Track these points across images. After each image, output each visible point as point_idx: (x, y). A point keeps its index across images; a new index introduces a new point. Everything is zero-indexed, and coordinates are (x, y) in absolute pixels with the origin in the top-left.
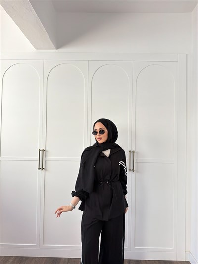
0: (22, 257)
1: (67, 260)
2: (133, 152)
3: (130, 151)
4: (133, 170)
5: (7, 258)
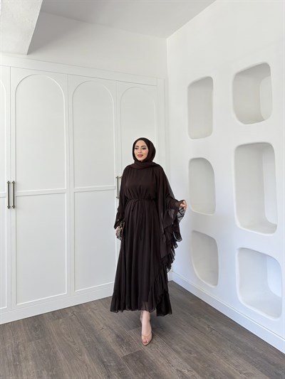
3: (117, 178)
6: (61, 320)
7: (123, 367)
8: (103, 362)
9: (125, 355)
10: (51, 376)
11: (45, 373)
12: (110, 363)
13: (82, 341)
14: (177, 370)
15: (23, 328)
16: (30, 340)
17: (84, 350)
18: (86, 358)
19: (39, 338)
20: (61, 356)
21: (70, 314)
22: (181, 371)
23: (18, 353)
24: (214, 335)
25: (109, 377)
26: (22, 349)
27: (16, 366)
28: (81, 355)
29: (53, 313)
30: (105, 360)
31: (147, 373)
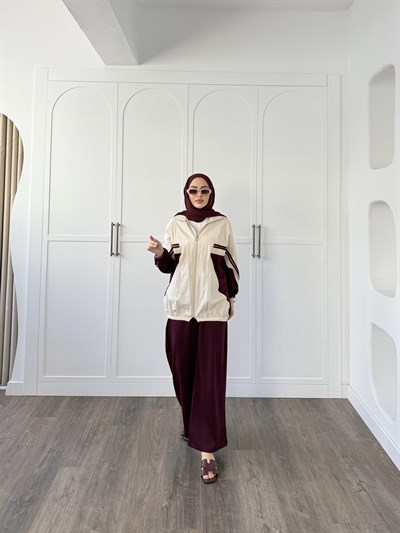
6: (162, 410)
7: (196, 492)
8: (176, 477)
10: (110, 472)
11: (107, 465)
12: (183, 481)
13: (169, 443)
14: (265, 525)
15: (116, 408)
16: (115, 423)
17: (164, 455)
18: (160, 466)
19: (126, 424)
20: (135, 453)
22: (268, 529)
23: (95, 434)
24: (359, 498)
25: (171, 498)
26: (102, 430)
27: (83, 447)
28: (156, 460)
29: (159, 398)
30: (180, 476)
31: (220, 512)
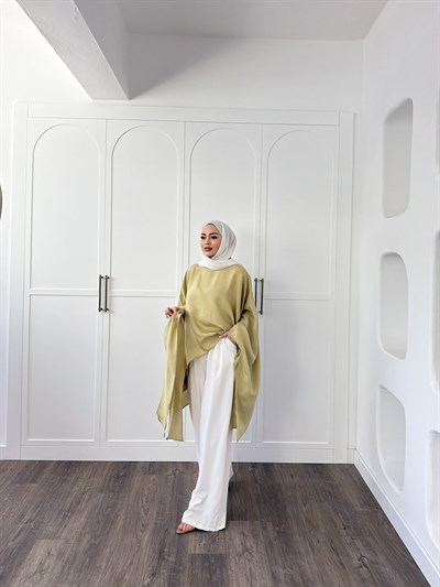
0: (70, 462)
1: (147, 466)
2: (262, 281)
3: (256, 280)
4: (261, 312)
5: (43, 464)
6: (154, 476)
7: (182, 568)
8: (161, 552)
9: (197, 552)
10: (90, 545)
13: (158, 513)
15: (105, 473)
16: (101, 492)
17: (151, 527)
18: (146, 537)
19: (113, 491)
21: (170, 471)
23: (78, 503)
24: (359, 575)
25: (153, 575)
26: (87, 498)
27: (64, 518)
28: (142, 532)
29: (151, 463)
30: (166, 550)
